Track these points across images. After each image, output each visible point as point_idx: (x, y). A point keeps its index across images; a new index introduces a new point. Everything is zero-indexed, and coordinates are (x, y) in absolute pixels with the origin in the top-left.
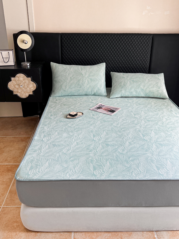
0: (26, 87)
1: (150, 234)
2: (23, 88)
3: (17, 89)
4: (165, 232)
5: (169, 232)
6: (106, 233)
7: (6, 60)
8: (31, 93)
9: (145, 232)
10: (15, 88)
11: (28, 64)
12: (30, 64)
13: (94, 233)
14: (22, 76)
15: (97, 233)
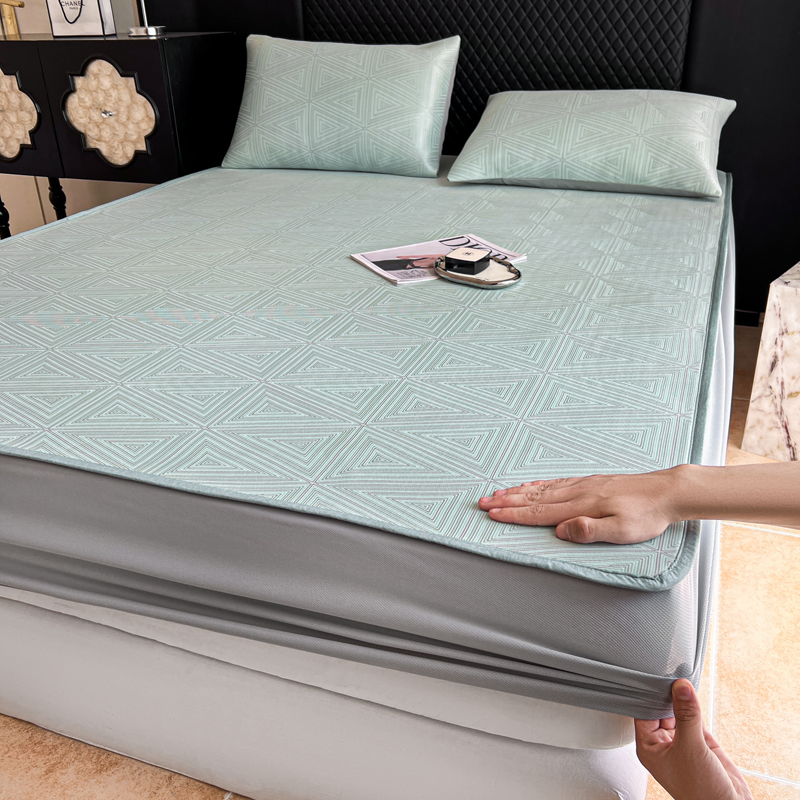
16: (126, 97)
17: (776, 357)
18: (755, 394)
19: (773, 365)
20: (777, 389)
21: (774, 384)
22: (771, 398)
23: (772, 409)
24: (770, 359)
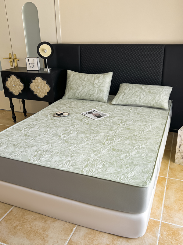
0: (43, 88)
1: (71, 225)
2: (41, 90)
3: (37, 89)
4: (85, 228)
5: (90, 229)
6: (37, 214)
7: (32, 66)
8: (46, 94)
9: (68, 223)
10: (35, 88)
11: (49, 70)
12: (51, 69)
13: (29, 211)
14: (39, 79)
15: (31, 212)
17: (180, 145)
18: (176, 152)
19: (180, 146)
20: (181, 151)
21: (180, 150)
22: (180, 153)
23: (180, 155)
24: (179, 145)
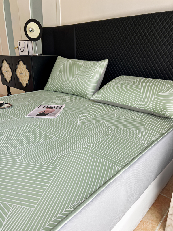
16: (25, 70)
